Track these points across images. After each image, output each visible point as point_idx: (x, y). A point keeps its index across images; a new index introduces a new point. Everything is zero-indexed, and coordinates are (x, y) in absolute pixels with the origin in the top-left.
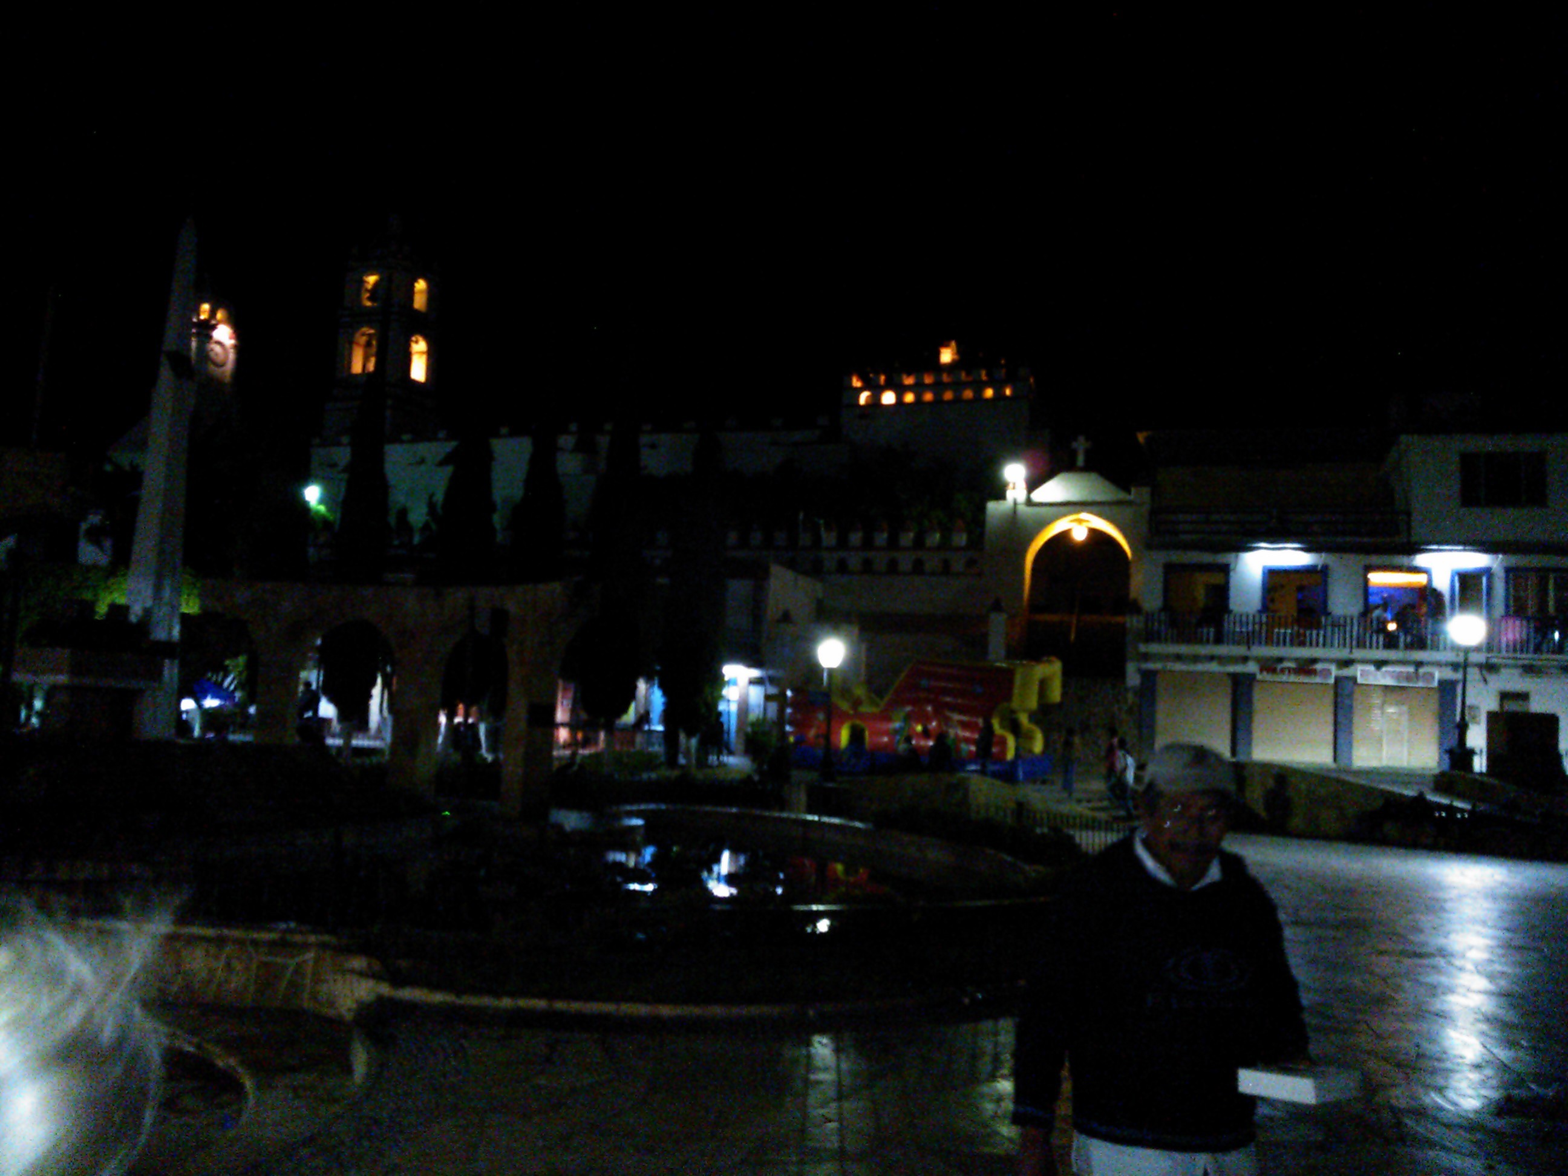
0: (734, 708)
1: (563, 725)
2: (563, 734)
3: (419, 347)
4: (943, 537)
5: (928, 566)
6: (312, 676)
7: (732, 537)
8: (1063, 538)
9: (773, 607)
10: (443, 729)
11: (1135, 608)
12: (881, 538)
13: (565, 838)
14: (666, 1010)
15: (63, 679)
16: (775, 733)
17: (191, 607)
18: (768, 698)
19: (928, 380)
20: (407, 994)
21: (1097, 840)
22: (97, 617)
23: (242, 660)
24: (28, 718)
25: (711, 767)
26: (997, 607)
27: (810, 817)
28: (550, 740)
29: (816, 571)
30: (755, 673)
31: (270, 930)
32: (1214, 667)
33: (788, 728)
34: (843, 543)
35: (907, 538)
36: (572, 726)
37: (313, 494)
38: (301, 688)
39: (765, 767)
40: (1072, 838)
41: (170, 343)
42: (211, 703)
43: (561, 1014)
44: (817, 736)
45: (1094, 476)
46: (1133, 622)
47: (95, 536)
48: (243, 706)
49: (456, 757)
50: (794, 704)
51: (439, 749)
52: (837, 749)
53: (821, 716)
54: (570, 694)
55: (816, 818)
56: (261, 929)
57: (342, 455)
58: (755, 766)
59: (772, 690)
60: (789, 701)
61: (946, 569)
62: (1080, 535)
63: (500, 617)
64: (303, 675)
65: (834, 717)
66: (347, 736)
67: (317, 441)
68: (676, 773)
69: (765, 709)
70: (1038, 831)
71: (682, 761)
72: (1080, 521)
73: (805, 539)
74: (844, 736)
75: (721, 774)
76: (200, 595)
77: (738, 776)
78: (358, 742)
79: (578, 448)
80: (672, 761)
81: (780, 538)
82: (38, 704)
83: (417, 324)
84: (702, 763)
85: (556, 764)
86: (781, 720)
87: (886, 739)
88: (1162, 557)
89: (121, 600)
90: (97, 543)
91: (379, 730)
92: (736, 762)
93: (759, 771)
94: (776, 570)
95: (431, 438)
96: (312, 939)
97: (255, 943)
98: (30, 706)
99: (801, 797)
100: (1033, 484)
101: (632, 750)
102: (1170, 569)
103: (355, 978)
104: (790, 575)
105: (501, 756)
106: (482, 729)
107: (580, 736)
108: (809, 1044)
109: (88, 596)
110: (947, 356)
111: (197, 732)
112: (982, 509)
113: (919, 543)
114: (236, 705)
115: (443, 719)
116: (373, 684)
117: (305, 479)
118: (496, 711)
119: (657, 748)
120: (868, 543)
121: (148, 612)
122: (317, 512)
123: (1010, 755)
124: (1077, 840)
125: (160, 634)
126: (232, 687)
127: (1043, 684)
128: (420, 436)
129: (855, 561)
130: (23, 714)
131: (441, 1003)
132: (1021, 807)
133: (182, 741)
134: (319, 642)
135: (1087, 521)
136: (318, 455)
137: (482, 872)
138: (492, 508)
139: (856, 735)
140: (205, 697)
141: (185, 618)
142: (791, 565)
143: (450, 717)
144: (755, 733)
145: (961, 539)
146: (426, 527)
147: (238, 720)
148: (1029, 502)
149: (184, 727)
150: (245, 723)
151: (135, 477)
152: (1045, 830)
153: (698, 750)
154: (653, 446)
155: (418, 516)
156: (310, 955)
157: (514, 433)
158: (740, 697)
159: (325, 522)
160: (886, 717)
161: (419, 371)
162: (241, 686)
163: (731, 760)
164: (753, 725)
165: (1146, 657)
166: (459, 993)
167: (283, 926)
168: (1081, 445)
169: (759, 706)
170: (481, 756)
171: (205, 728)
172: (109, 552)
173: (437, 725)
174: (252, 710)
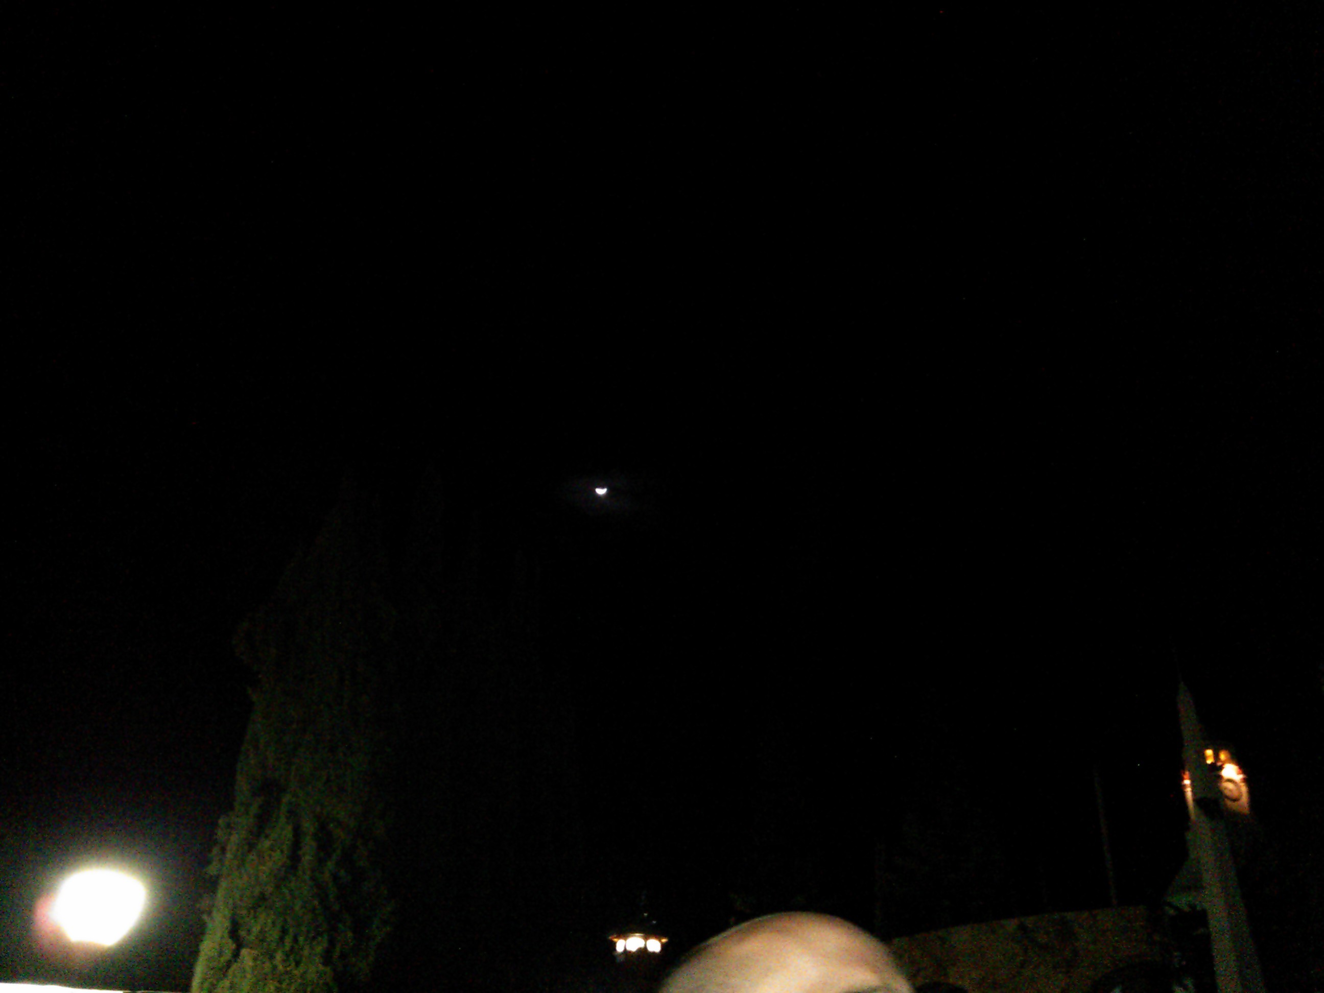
47: (1181, 977)
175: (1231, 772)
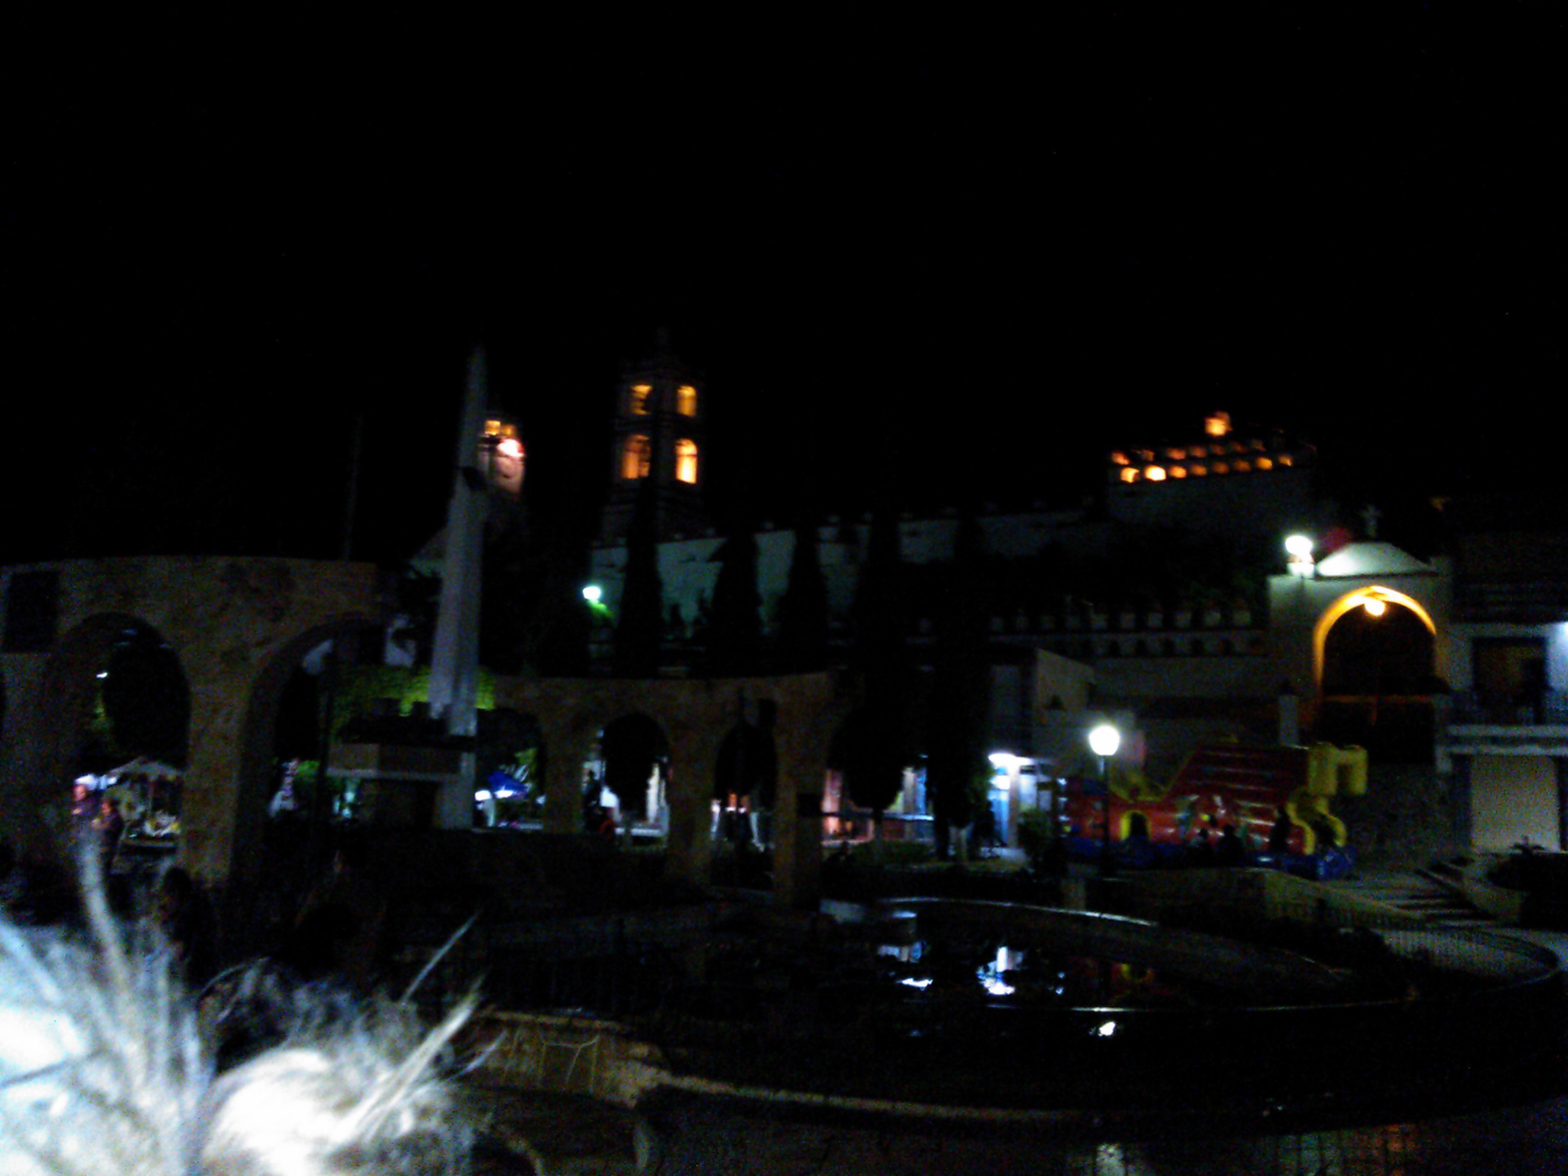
0: (1004, 797)
1: (832, 814)
2: (832, 824)
3: (688, 450)
4: (1224, 616)
5: (1208, 647)
6: (595, 766)
7: (997, 623)
8: (1357, 613)
9: (1041, 695)
10: (716, 818)
11: (1441, 687)
12: (1155, 619)
13: (839, 931)
14: (942, 1111)
15: (371, 773)
16: (1049, 824)
17: (485, 703)
18: (1040, 786)
19: (1198, 452)
20: (687, 1083)
21: (1410, 942)
22: (402, 715)
23: (531, 752)
24: (341, 808)
25: (982, 859)
26: (1286, 688)
27: (1089, 914)
28: (819, 831)
29: (1084, 654)
30: (1026, 762)
31: (559, 1016)
32: (1537, 750)
33: (1063, 818)
34: (1113, 627)
35: (1183, 619)
36: (842, 815)
37: (593, 594)
38: (586, 778)
39: (1040, 859)
40: (1379, 940)
41: (463, 460)
42: (504, 793)
43: (837, 1109)
44: (1094, 826)
45: (1388, 548)
46: (1440, 703)
47: (400, 637)
48: (532, 796)
49: (731, 846)
50: (1068, 792)
51: (713, 837)
52: (1117, 839)
53: (1098, 805)
54: (838, 784)
55: (1097, 915)
56: (549, 1013)
57: (619, 555)
58: (1030, 859)
59: (1044, 779)
60: (1062, 790)
61: (1227, 650)
62: (1376, 609)
63: (768, 708)
64: (587, 766)
65: (1112, 805)
66: (628, 825)
67: (595, 544)
68: (945, 865)
69: (1038, 800)
70: (1343, 931)
71: (952, 852)
72: (1374, 595)
73: (1073, 622)
74: (1124, 827)
75: (992, 866)
76: (493, 692)
77: (1012, 869)
78: (637, 831)
79: (838, 540)
80: (942, 854)
81: (1047, 621)
82: (350, 796)
83: (686, 429)
84: (974, 856)
85: (826, 854)
86: (1055, 810)
87: (1171, 831)
88: (1470, 630)
89: (423, 698)
90: (402, 646)
91: (657, 819)
92: (1009, 854)
93: (1035, 864)
94: (1044, 656)
95: (701, 536)
96: (598, 1024)
97: (545, 1027)
98: (342, 799)
99: (1077, 890)
100: (1319, 556)
101: (901, 840)
102: (1479, 645)
103: (638, 1066)
104: (1058, 658)
105: (772, 846)
106: (754, 818)
107: (849, 825)
108: (1095, 1153)
109: (393, 694)
110: (1217, 427)
111: (491, 822)
112: (1263, 586)
113: (1197, 623)
114: (527, 796)
115: (716, 809)
116: (649, 774)
117: (586, 578)
118: (766, 801)
119: (928, 840)
120: (1141, 625)
121: (447, 709)
122: (598, 611)
123: (1309, 849)
124: (1387, 942)
125: (457, 730)
126: (523, 779)
127: (1344, 772)
128: (690, 534)
129: (1127, 643)
130: (337, 805)
131: (719, 1094)
132: (1322, 904)
133: (478, 830)
134: (601, 734)
135: (1382, 594)
136: (599, 556)
137: (757, 963)
138: (757, 601)
139: (1138, 825)
140: (498, 789)
141: (481, 713)
142: (1060, 649)
143: (724, 805)
144: (1027, 823)
145: (1243, 617)
146: (697, 622)
147: (530, 809)
148: (1318, 577)
149: (479, 817)
150: (535, 813)
151: (433, 584)
152: (1350, 930)
153: (969, 842)
154: (914, 534)
155: (689, 611)
156: (596, 1040)
157: (780, 526)
158: (1011, 787)
159: (604, 620)
160: (1169, 806)
161: (687, 471)
162: (531, 778)
163: (1004, 852)
164: (1026, 815)
165: (1456, 740)
166: (738, 1085)
167: (570, 1011)
168: (1370, 514)
169: (1031, 796)
170: (753, 845)
171: (499, 818)
172: (413, 652)
173: (710, 814)
174: (541, 800)
175: (511, 449)
